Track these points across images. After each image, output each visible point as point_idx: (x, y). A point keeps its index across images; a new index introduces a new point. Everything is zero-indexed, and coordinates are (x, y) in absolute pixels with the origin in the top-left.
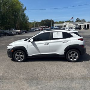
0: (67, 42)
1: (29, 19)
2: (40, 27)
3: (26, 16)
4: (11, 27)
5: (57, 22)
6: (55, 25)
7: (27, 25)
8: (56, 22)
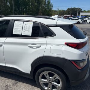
0: (38, 47)
1: (53, 7)
2: (65, 16)
3: (51, 3)
4: (33, 14)
5: (86, 11)
6: (81, 14)
7: (50, 12)
8: (84, 11)
